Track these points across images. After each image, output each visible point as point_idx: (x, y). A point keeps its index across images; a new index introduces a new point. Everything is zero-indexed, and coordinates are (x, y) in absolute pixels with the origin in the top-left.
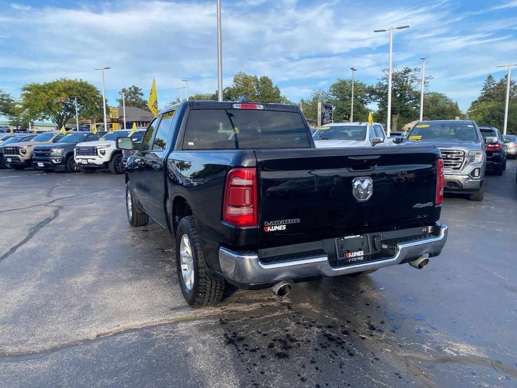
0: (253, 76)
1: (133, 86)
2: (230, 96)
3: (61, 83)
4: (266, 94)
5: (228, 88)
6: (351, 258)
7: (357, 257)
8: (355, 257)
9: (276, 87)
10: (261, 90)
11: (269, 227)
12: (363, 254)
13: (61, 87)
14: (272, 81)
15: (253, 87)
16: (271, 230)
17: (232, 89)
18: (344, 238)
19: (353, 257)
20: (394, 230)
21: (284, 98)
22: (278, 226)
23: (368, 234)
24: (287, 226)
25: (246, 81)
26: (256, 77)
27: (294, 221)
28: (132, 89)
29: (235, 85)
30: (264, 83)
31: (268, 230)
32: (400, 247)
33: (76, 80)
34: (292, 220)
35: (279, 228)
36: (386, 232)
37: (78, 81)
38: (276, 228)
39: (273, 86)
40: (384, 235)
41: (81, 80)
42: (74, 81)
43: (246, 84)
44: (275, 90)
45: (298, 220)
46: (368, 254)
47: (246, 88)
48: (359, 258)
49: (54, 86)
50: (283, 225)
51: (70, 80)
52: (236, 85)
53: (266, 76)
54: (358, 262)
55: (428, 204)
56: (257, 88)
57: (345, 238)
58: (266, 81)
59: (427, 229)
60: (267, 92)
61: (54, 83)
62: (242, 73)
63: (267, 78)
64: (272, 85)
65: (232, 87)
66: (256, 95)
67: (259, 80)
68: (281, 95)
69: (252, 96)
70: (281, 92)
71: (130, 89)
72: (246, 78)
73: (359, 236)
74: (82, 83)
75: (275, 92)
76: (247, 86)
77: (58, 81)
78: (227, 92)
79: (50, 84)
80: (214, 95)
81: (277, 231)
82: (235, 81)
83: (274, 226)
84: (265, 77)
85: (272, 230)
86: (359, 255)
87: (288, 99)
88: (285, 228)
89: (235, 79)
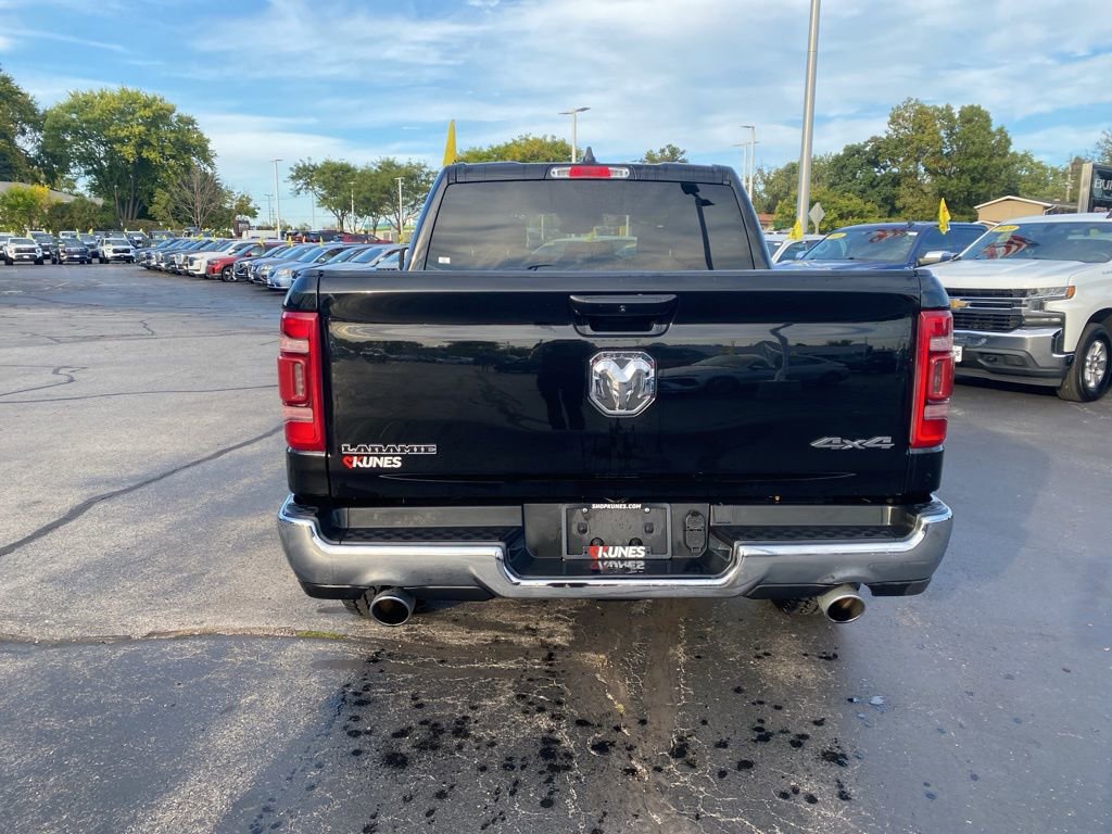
0: (941, 105)
1: (669, 146)
2: (877, 157)
3: (519, 146)
4: (972, 149)
5: (874, 139)
6: (603, 560)
7: (623, 559)
8: (616, 559)
9: (1001, 131)
10: (960, 139)
11: (355, 458)
12: (643, 555)
13: (517, 155)
14: (991, 116)
15: (938, 133)
16: (361, 466)
17: (884, 141)
18: (589, 508)
19: (609, 559)
20: (773, 502)
21: (1025, 155)
22: (379, 456)
23: (667, 506)
24: (405, 459)
25: (922, 118)
26: (948, 108)
27: (419, 450)
28: (667, 152)
29: (891, 132)
30: (969, 121)
31: (354, 466)
32: (744, 550)
33: (545, 137)
34: (415, 447)
35: (384, 463)
36: (726, 507)
37: (549, 140)
38: (374, 462)
39: (994, 129)
40: (723, 514)
41: (553, 137)
42: (541, 141)
43: (920, 127)
44: (998, 137)
45: (433, 449)
46: (664, 557)
47: (919, 136)
48: (629, 564)
49: (506, 152)
50: (394, 456)
51: (535, 139)
52: (895, 130)
53: (976, 105)
54: (625, 573)
55: (872, 443)
56: (950, 135)
57: (595, 506)
58: (975, 118)
59: (882, 513)
60: (973, 143)
61: (507, 146)
62: (913, 102)
63: (979, 108)
64: (989, 125)
65: (884, 136)
66: (945, 151)
67: (957, 116)
68: (1012, 149)
69: (933, 154)
70: (1013, 140)
71: (663, 151)
72: (922, 111)
73: (639, 506)
74: (556, 144)
75: (999, 142)
76: (923, 132)
77: (515, 142)
78: (871, 150)
79: (499, 148)
80: (838, 156)
81: (378, 470)
82: (893, 122)
83: (368, 456)
84: (972, 107)
85: (364, 465)
86: (630, 556)
87: (1035, 160)
88: (399, 464)
89: (892, 117)
